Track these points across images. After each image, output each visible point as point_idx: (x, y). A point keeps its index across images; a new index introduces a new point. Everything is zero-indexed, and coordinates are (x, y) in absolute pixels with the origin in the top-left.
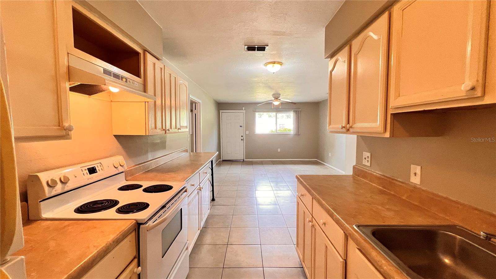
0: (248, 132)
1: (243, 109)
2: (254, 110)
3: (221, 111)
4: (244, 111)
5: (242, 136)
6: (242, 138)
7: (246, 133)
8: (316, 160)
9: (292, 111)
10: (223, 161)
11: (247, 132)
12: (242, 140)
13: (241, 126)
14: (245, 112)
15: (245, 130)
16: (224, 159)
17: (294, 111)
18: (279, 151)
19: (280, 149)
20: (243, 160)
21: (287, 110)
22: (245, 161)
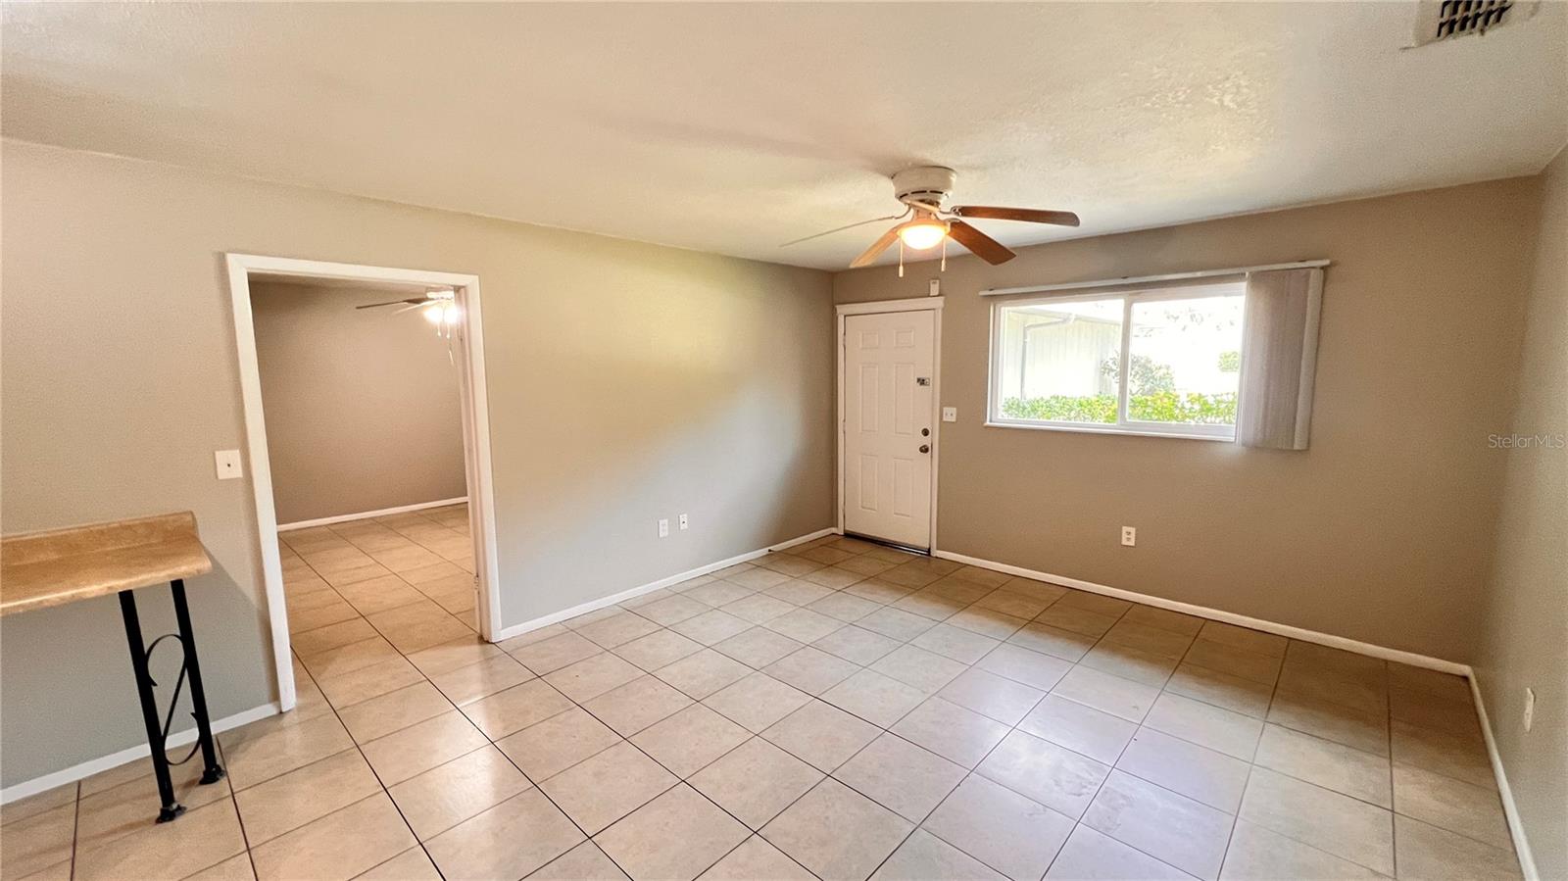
0: (954, 410)
1: (935, 289)
2: (986, 293)
3: (842, 310)
4: (939, 302)
5: (926, 432)
6: (926, 441)
7: (944, 419)
8: (1464, 669)
9: (1240, 277)
10: (850, 536)
11: (950, 414)
12: (924, 450)
13: (922, 382)
14: (940, 305)
15: (941, 403)
16: (852, 528)
17: (1257, 280)
18: (1129, 539)
19: (1133, 530)
20: (929, 551)
21: (1199, 274)
22: (937, 557)
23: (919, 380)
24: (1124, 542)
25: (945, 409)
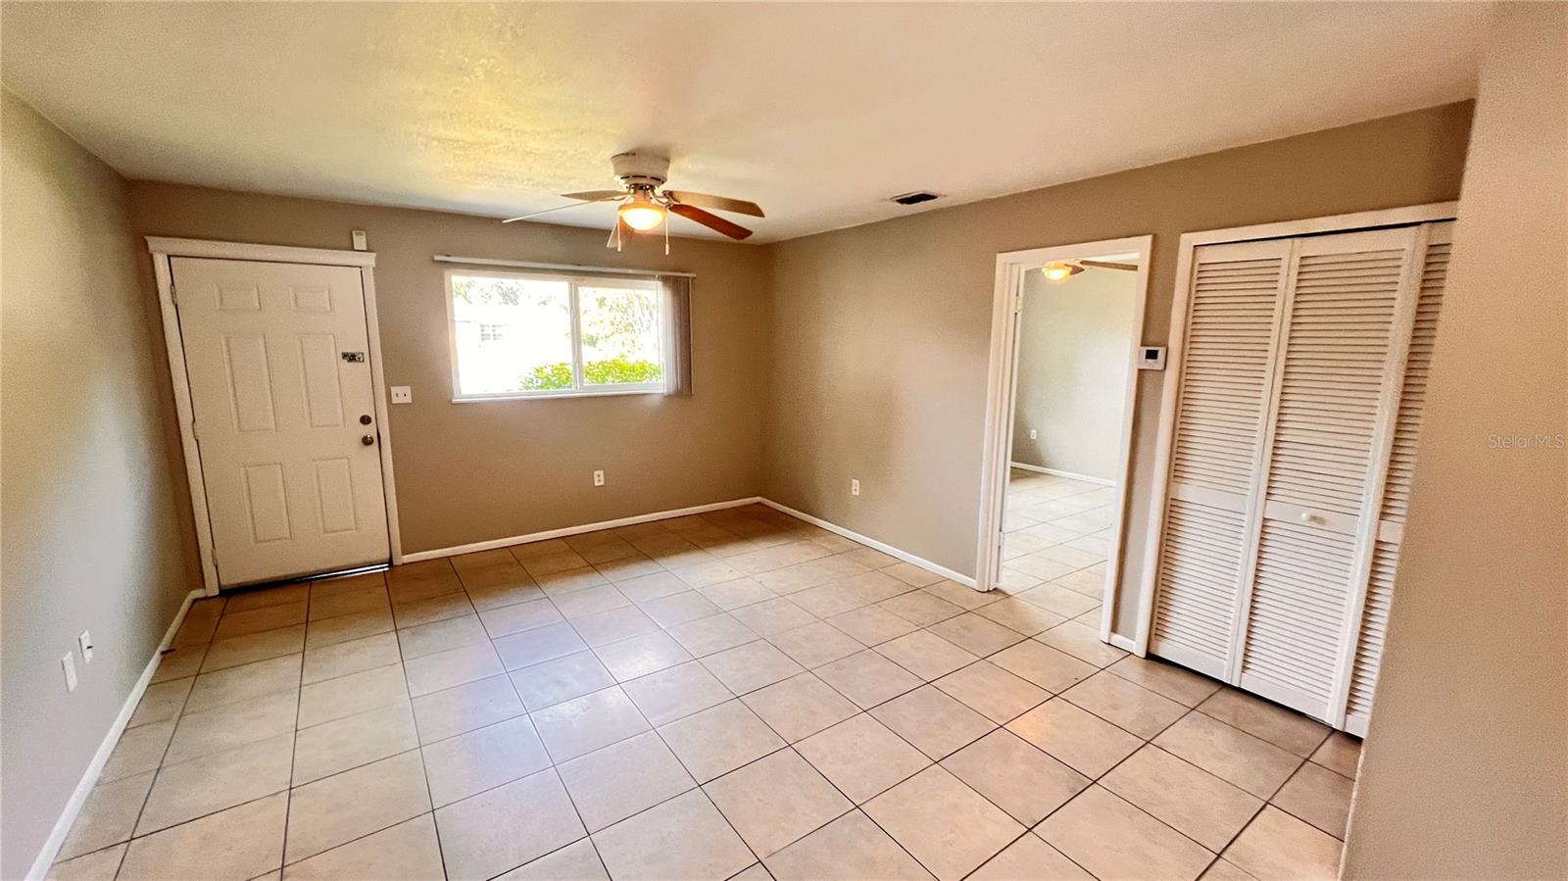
0: (407, 389)
1: (360, 241)
2: (437, 258)
3: (158, 245)
4: (369, 260)
5: (365, 420)
6: (370, 430)
7: (395, 400)
8: (758, 499)
9: (652, 277)
10: (228, 593)
11: (402, 395)
12: (367, 441)
13: (351, 358)
14: (373, 263)
15: (386, 382)
16: (231, 579)
17: (665, 280)
18: (599, 481)
19: (601, 473)
20: (390, 562)
21: (631, 271)
22: (404, 564)
23: (345, 356)
24: (597, 484)
25: (394, 390)
